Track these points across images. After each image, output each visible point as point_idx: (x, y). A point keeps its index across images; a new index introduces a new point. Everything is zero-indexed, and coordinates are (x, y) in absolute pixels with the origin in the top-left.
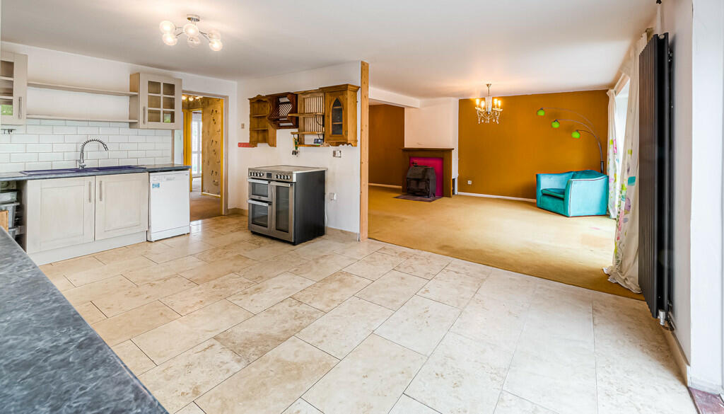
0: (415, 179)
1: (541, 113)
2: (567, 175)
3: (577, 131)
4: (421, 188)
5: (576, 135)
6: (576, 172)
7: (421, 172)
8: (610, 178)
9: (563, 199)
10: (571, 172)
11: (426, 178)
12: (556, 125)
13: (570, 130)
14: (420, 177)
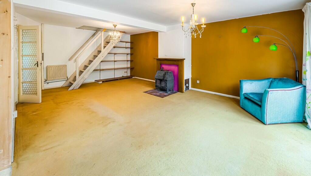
0: (159, 80)
1: (244, 31)
2: (266, 81)
3: (275, 44)
4: (163, 86)
5: (273, 48)
6: (275, 79)
7: (162, 75)
8: (307, 88)
9: (260, 106)
10: (270, 78)
11: (165, 79)
12: (256, 40)
13: (269, 44)
14: (162, 78)
